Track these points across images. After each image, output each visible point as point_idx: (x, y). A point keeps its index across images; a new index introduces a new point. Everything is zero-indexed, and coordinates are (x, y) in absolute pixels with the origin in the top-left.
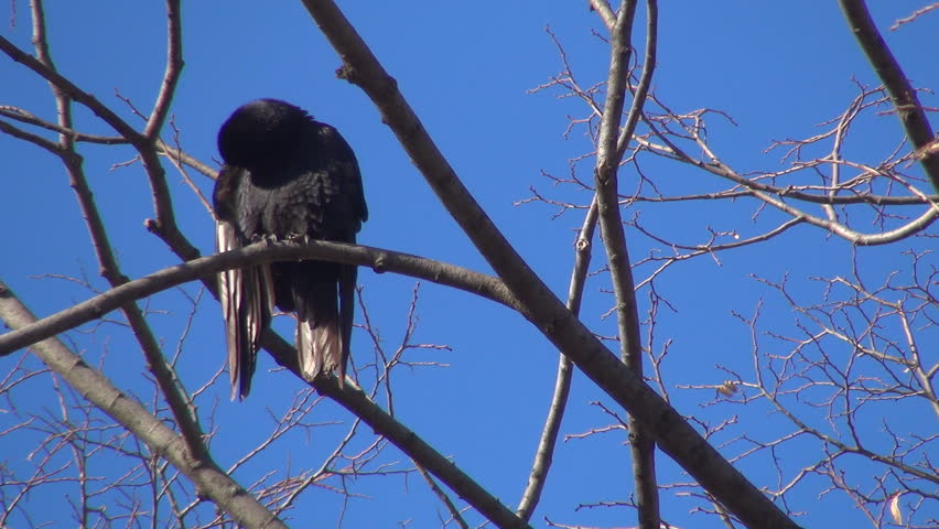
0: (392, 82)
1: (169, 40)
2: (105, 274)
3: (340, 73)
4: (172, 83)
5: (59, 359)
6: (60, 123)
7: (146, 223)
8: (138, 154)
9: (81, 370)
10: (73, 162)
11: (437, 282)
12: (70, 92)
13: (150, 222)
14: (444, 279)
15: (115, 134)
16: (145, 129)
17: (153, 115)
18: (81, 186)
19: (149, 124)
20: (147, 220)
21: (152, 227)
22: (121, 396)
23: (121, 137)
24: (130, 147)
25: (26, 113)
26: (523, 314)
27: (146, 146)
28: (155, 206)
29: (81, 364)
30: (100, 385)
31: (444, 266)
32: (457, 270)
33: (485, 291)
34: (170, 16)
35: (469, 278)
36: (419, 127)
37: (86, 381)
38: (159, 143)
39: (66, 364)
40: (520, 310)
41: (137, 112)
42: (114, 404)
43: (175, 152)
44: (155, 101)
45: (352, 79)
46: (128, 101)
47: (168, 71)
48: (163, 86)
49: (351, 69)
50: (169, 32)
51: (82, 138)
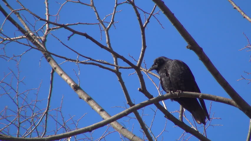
0: (201, 49)
1: (142, 40)
2: (128, 104)
3: (187, 47)
4: (143, 52)
5: (117, 127)
6: (115, 64)
7: (138, 89)
8: (136, 71)
9: (124, 130)
10: (119, 74)
11: (216, 101)
12: (117, 56)
13: (140, 89)
14: (218, 100)
15: (129, 66)
16: (137, 64)
17: (139, 60)
18: (121, 81)
19: (138, 63)
20: (139, 88)
21: (140, 90)
22: (134, 136)
23: (131, 67)
24: (133, 69)
25: (105, 62)
26: (239, 108)
27: (138, 69)
28: (141, 84)
29: (123, 128)
30: (129, 133)
31: (218, 97)
32: (221, 98)
33: (229, 103)
34: (142, 34)
35: (224, 100)
36: (209, 60)
37: (125, 132)
38: (141, 68)
39: (119, 128)
40: (238, 108)
41: (135, 60)
42: (132, 138)
43: (145, 70)
44: (139, 57)
45: (191, 49)
46: (132, 57)
47: (142, 49)
48: (141, 53)
49: (190, 46)
50: (142, 38)
51: (120, 68)
